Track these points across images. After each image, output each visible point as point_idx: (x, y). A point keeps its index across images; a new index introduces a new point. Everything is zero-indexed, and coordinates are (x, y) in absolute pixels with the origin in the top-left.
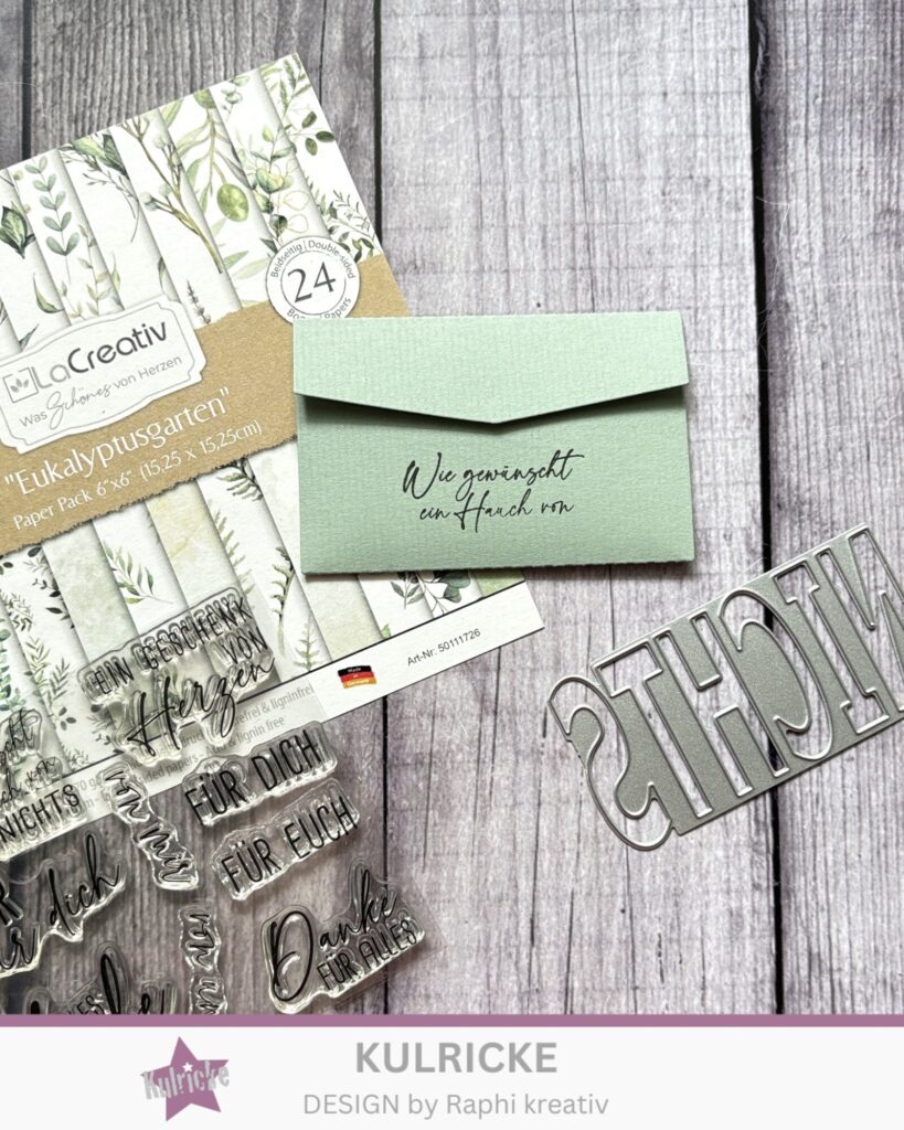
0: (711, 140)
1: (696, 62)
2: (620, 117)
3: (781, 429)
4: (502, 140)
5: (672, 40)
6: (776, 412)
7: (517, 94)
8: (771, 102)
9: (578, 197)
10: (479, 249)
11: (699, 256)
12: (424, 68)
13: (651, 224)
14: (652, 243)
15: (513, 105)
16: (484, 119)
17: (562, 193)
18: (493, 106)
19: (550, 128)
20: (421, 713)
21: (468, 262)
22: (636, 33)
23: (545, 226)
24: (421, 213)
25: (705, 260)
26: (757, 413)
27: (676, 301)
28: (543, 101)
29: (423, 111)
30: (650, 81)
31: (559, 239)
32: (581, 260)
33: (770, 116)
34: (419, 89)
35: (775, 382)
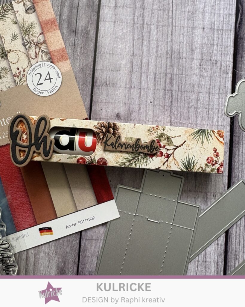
0: (219, 47)
1: (216, 18)
2: (187, 35)
3: (236, 157)
4: (143, 40)
5: (208, 9)
6: (235, 150)
7: (149, 23)
8: (242, 35)
9: (169, 64)
10: (131, 79)
11: (211, 89)
12: (116, 11)
13: (195, 76)
14: (194, 83)
15: (148, 27)
16: (136, 32)
17: (163, 61)
18: (140, 27)
19: (160, 37)
20: (93, 255)
21: (126, 84)
22: (195, 5)
23: (156, 73)
24: (110, 64)
25: (214, 91)
26: (228, 150)
27: (202, 105)
28: (159, 27)
29: (114, 27)
30: (198, 23)
31: (160, 78)
32: (168, 87)
33: (241, 40)
34: (114, 18)
35: (235, 139)
